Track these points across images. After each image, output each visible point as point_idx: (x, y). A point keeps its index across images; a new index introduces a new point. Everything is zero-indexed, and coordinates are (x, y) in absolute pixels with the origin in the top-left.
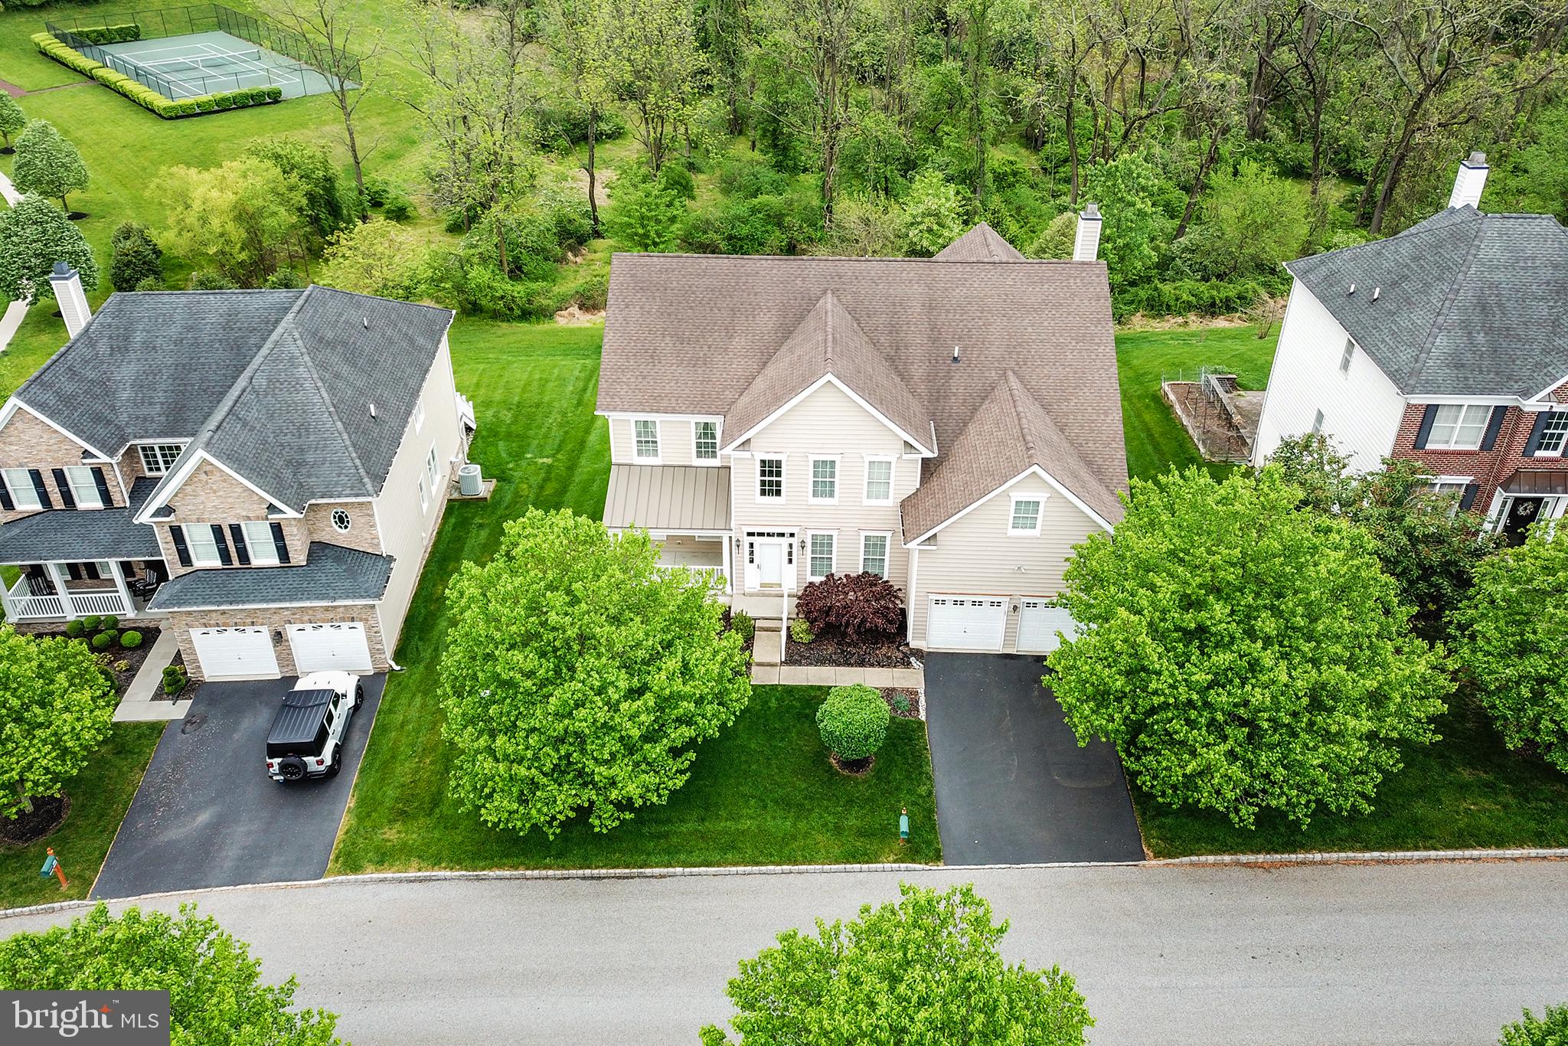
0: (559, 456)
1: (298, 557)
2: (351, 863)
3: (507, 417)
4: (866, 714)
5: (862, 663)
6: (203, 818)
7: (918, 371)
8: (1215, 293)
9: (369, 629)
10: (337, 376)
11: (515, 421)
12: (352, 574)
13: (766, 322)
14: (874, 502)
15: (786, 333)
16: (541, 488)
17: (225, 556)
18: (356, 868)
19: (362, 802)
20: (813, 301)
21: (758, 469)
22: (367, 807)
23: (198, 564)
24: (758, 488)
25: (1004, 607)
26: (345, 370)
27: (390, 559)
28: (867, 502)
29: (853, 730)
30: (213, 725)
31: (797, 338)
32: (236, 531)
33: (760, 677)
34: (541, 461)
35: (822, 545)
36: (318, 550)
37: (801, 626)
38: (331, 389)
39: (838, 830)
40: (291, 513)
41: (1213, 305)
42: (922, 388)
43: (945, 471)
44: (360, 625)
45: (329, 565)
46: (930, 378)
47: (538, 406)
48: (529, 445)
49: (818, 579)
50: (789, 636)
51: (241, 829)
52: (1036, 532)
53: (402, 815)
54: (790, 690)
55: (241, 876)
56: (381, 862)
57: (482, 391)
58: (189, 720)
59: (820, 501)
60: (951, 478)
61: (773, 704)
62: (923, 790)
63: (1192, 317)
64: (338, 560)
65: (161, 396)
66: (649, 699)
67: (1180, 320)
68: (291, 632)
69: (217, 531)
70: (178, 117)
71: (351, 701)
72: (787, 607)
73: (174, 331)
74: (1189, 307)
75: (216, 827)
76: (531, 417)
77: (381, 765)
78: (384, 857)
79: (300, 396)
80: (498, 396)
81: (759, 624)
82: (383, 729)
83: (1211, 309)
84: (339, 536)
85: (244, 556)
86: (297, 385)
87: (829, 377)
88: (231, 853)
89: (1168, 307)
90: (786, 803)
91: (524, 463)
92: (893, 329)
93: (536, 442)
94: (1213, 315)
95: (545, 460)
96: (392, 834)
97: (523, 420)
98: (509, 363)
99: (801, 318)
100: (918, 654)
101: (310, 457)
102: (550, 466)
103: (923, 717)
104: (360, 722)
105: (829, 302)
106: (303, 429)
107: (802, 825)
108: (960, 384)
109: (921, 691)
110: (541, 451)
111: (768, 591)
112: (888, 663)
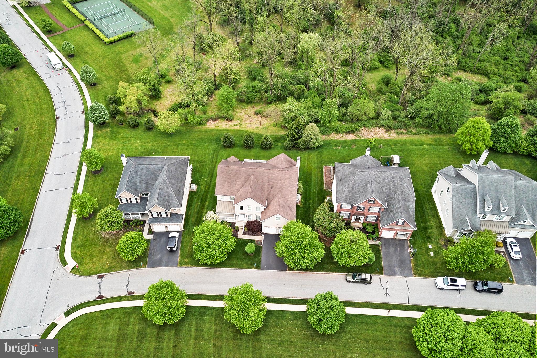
0: (208, 178)
1: (169, 215)
2: (181, 265)
6: (159, 256)
7: (266, 190)
9: (180, 226)
10: (173, 185)
13: (242, 179)
14: (257, 212)
15: (245, 182)
16: (205, 187)
17: (158, 216)
18: (182, 266)
19: (181, 255)
20: (250, 176)
21: (240, 207)
22: (182, 256)
23: (154, 216)
24: (240, 209)
25: (276, 229)
27: (183, 214)
29: (250, 252)
30: (158, 240)
32: (160, 213)
33: (239, 237)
34: (205, 179)
35: (250, 216)
36: (172, 214)
37: (246, 229)
39: (247, 264)
40: (168, 211)
42: (266, 193)
45: (174, 217)
49: (249, 221)
50: (244, 230)
51: (165, 258)
52: (280, 220)
53: (188, 258)
55: (166, 266)
56: (185, 265)
58: (154, 239)
59: (249, 211)
60: (269, 211)
62: (260, 258)
65: (144, 185)
68: (168, 226)
69: (157, 213)
70: (110, 44)
72: (244, 225)
73: (144, 172)
75: (162, 257)
77: (183, 248)
78: (186, 264)
81: (240, 227)
84: (175, 212)
85: (161, 216)
86: (167, 188)
87: (249, 198)
88: (164, 262)
90: (241, 259)
91: (202, 180)
92: (262, 182)
93: (204, 174)
96: (186, 260)
97: (201, 167)
99: (248, 179)
100: (264, 234)
101: (170, 201)
102: (207, 181)
103: (262, 245)
104: (180, 241)
105: (252, 177)
107: (242, 263)
108: (271, 194)
109: (263, 241)
110: (205, 177)
111: (241, 221)
112: (259, 235)
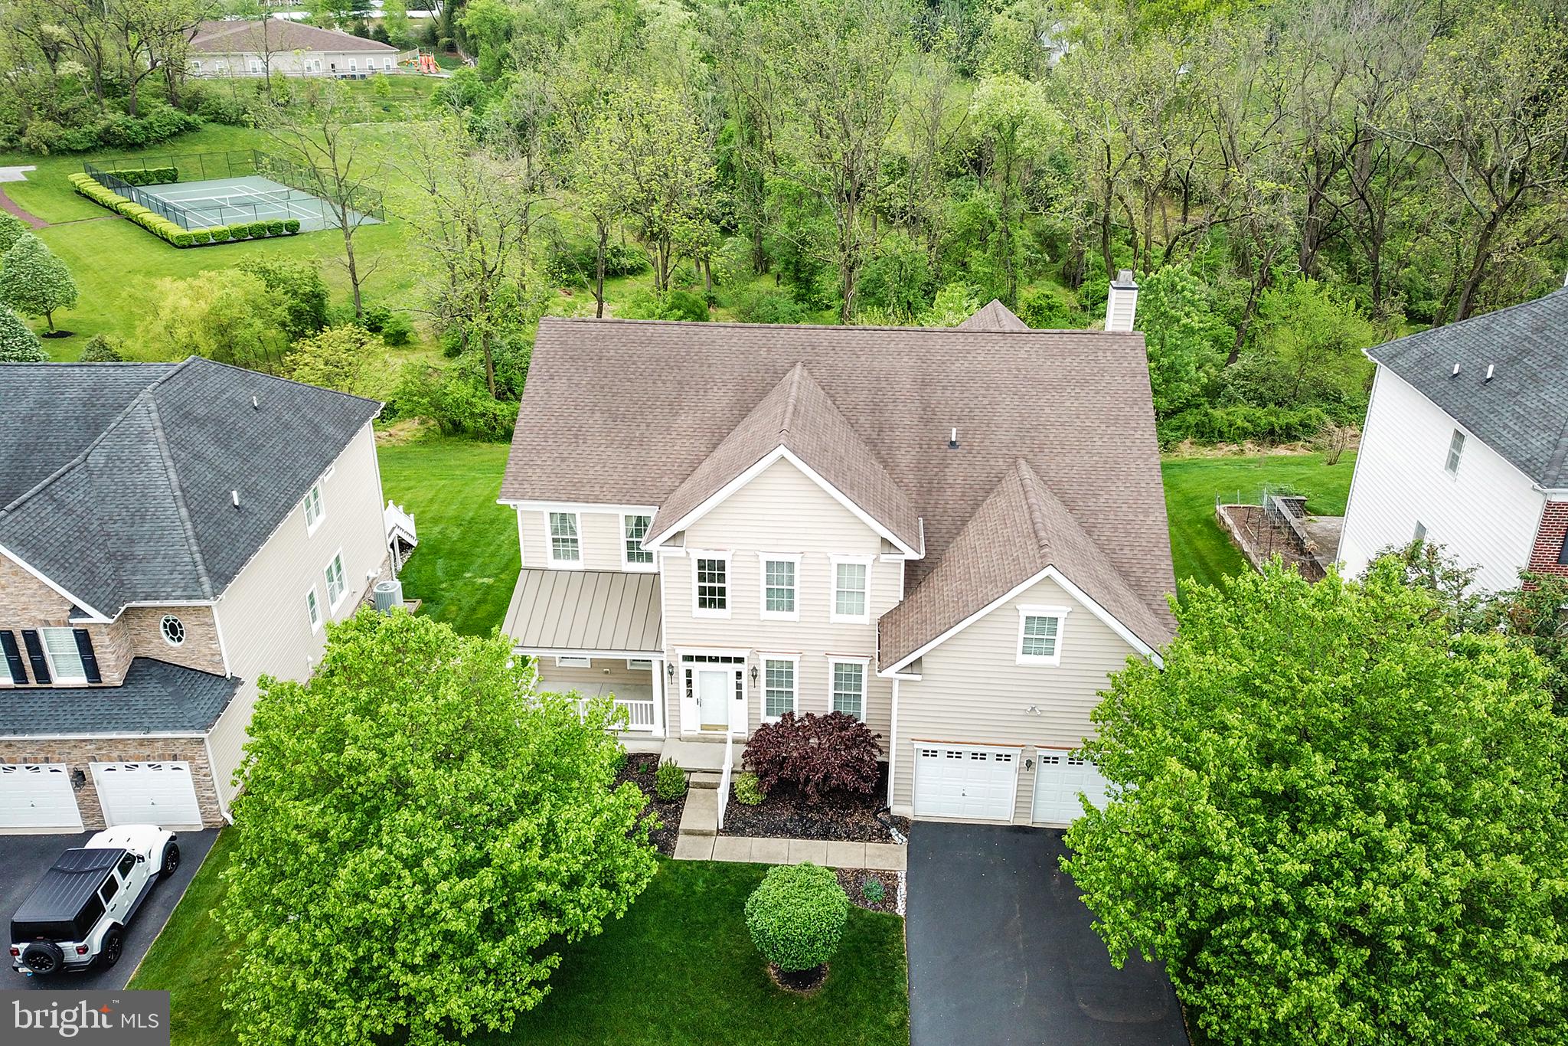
0: (503, 576)
1: (113, 674)
3: (455, 533)
4: (811, 909)
5: (825, 835)
7: (905, 458)
8: (1274, 419)
9: (196, 770)
10: (198, 457)
11: (462, 539)
12: (179, 698)
13: (720, 398)
14: (845, 618)
15: (743, 410)
16: (473, 610)
17: (18, 672)
20: (779, 375)
21: (695, 571)
24: (696, 597)
25: (1015, 762)
26: (211, 451)
27: (236, 682)
28: (835, 618)
29: (791, 930)
31: (755, 415)
32: (33, 642)
33: (685, 850)
34: (480, 581)
35: (780, 675)
36: (142, 668)
37: (747, 782)
38: (184, 471)
40: (98, 617)
41: (1272, 432)
42: (910, 478)
43: (936, 580)
44: (185, 765)
45: (153, 688)
46: (920, 466)
47: (492, 522)
48: (472, 563)
49: (774, 720)
50: (732, 796)
52: (1055, 660)
54: (724, 869)
57: (435, 507)
59: (775, 615)
60: (941, 587)
61: (700, 887)
62: (892, 1018)
63: (1248, 445)
64: (165, 680)
66: (487, 878)
67: (1235, 448)
68: (97, 771)
69: (8, 640)
70: (190, 246)
71: (155, 865)
72: (729, 757)
74: (1245, 434)
76: (481, 534)
77: (174, 955)
79: (140, 478)
80: (451, 511)
81: (694, 778)
82: (192, 905)
83: (1272, 436)
84: (168, 649)
85: (42, 672)
86: (141, 464)
87: (782, 450)
89: (1221, 434)
90: (698, 1032)
91: (459, 583)
92: (876, 408)
93: (480, 561)
94: (1273, 443)
95: (486, 580)
97: (471, 537)
98: (475, 479)
99: (763, 394)
100: (902, 823)
101: (139, 550)
102: (489, 587)
103: (901, 911)
104: (166, 892)
105: (797, 376)
106: (139, 515)
108: (958, 473)
109: (902, 874)
110: (483, 571)
111: (710, 735)
112: (859, 835)
